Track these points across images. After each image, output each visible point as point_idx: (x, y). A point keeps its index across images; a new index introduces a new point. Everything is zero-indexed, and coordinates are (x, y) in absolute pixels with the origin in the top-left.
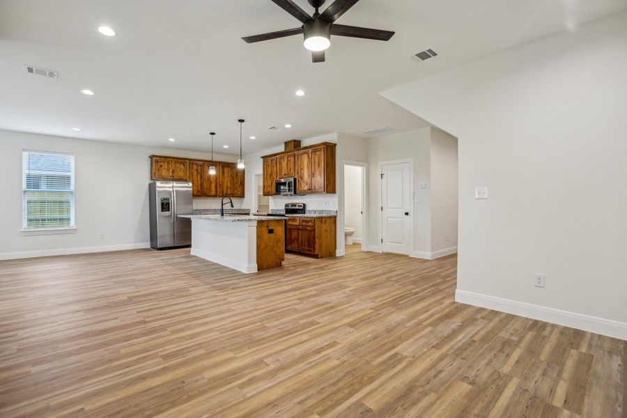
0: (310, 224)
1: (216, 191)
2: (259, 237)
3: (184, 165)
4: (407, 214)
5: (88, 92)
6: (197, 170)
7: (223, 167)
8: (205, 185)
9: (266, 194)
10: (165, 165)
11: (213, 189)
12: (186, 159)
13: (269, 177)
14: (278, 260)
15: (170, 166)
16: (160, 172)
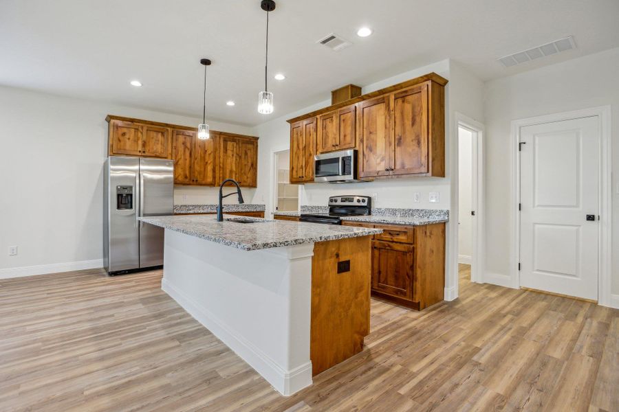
0: (402, 238)
1: (214, 177)
2: (317, 284)
3: (163, 134)
4: (591, 218)
6: (184, 143)
7: (225, 141)
8: (197, 168)
9: (296, 180)
10: (131, 134)
11: (210, 174)
12: (167, 125)
13: (301, 153)
14: (357, 336)
15: (140, 134)
16: (122, 143)
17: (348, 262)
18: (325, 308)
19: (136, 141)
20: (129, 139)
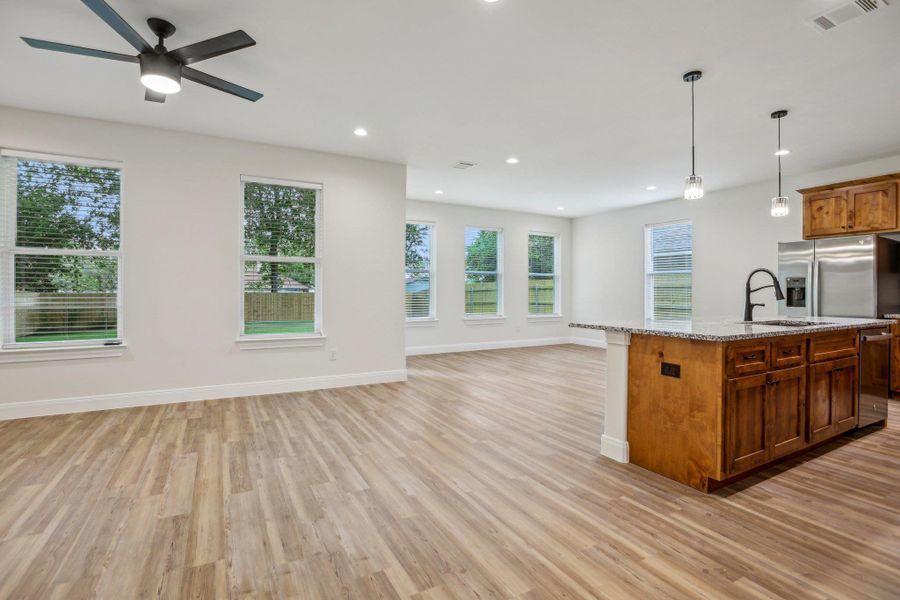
3: (886, 192)
10: (830, 206)
15: (843, 203)
16: (817, 221)
17: (678, 368)
18: (645, 404)
19: (838, 214)
20: (827, 213)
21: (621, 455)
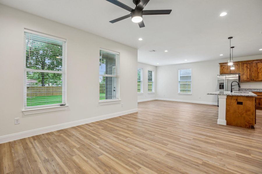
5: (166, 51)
8: (253, 75)
10: (226, 67)
12: (239, 62)
14: (247, 123)
16: (223, 70)
18: (231, 111)
19: (228, 69)
21: (225, 124)
